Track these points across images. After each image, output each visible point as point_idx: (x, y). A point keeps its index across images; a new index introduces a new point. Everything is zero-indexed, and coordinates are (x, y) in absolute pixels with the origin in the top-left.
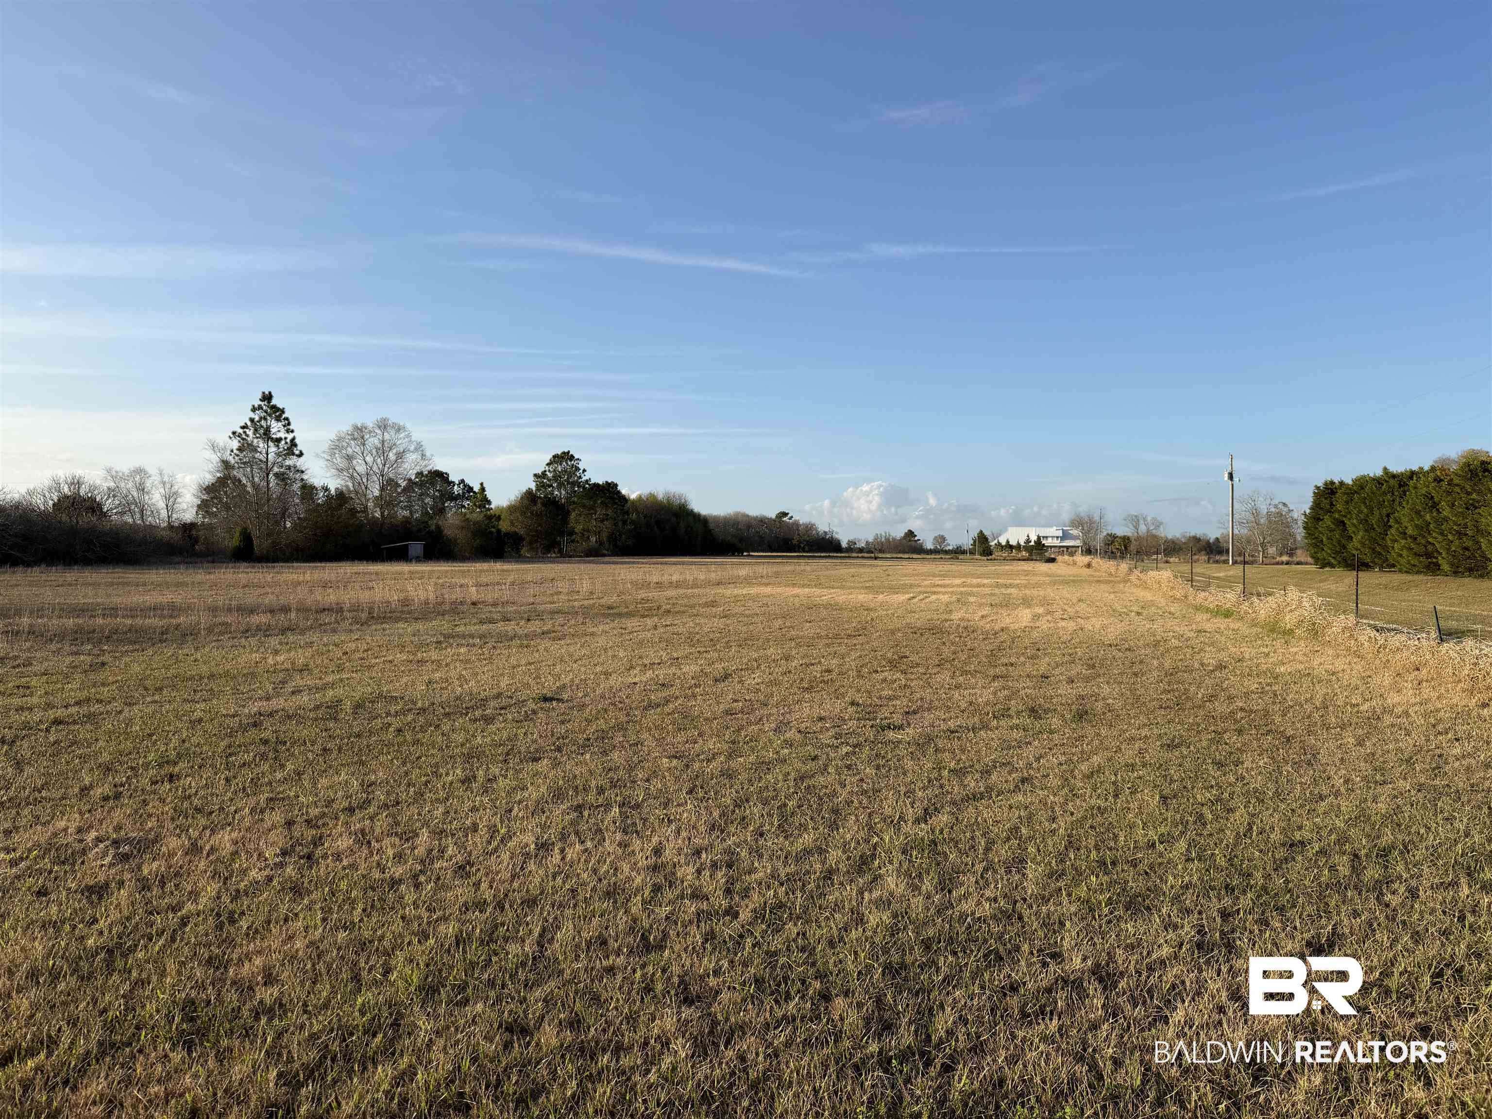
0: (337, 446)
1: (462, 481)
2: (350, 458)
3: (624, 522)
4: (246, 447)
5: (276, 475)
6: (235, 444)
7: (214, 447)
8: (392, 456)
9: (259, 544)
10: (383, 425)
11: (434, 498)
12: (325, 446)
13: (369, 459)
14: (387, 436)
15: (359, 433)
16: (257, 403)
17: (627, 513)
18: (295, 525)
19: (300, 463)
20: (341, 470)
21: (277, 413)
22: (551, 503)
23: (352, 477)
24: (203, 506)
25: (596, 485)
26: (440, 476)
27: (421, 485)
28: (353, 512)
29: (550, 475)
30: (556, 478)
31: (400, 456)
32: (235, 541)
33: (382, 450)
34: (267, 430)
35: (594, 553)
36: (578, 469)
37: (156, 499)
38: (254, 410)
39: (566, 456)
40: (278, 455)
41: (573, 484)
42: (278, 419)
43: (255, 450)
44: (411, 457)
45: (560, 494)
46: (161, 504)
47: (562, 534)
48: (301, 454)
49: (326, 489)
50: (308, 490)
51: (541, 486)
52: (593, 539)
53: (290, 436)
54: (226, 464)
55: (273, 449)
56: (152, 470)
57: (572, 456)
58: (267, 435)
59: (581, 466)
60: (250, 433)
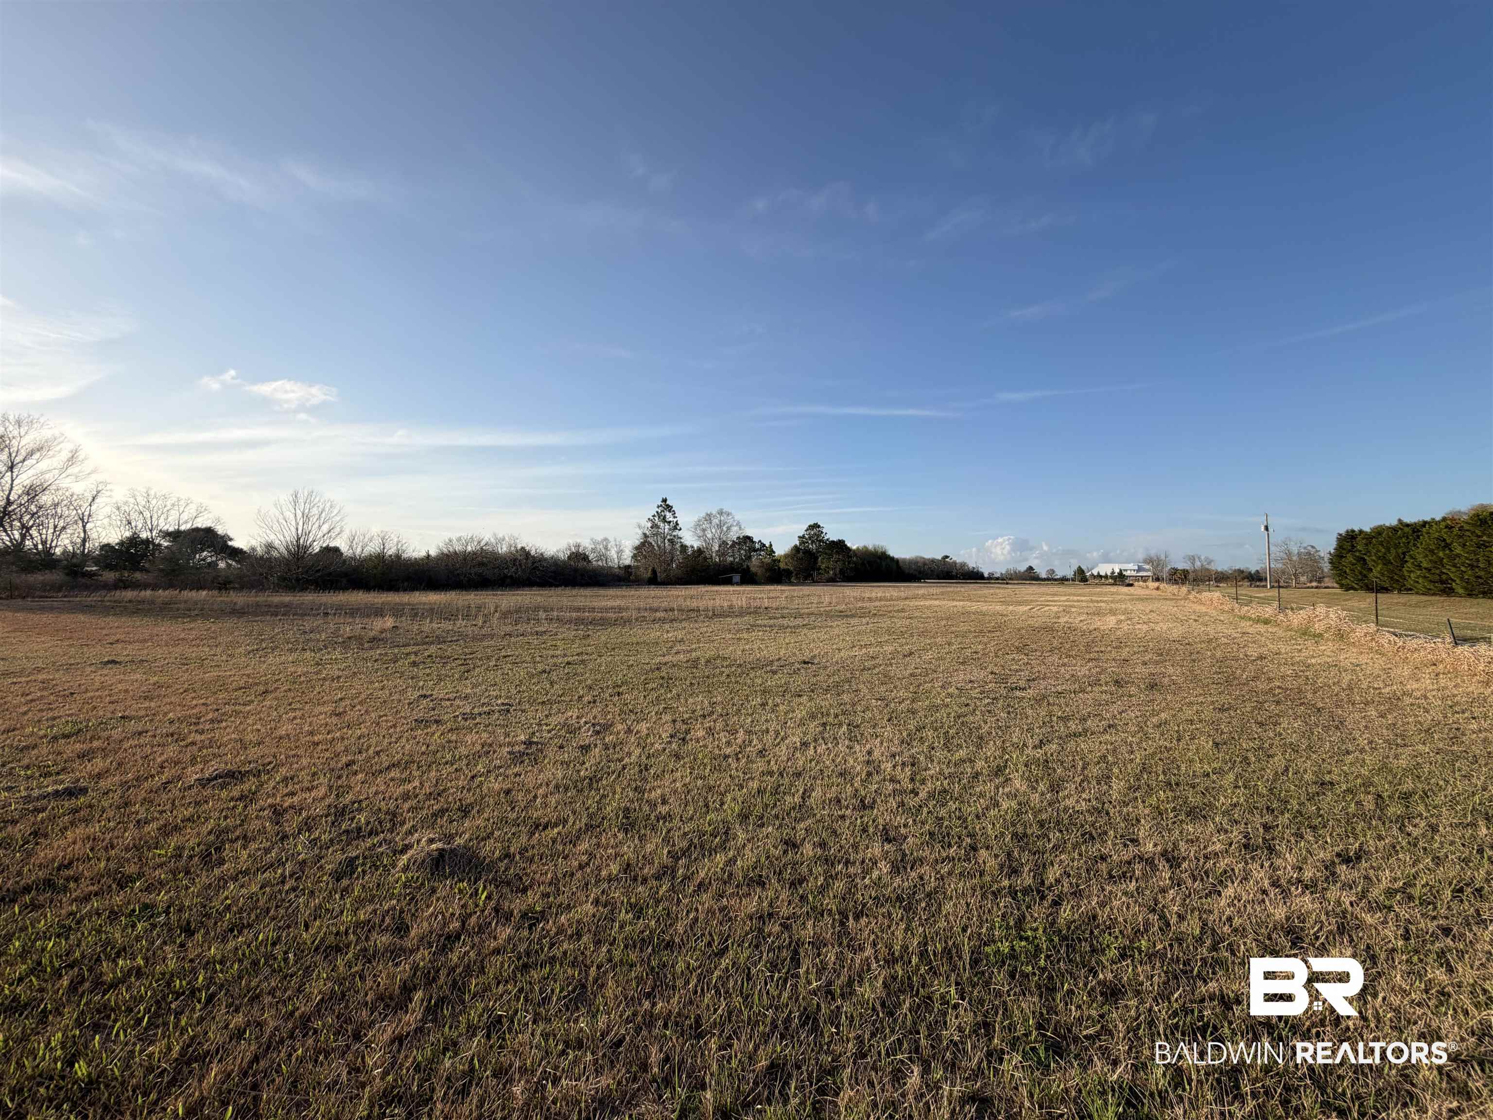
0: (698, 525)
1: (760, 541)
2: (704, 530)
3: (849, 563)
4: (655, 526)
5: (669, 540)
6: (649, 525)
7: (639, 527)
8: (725, 529)
9: (661, 576)
10: (721, 513)
11: (745, 550)
12: (692, 525)
13: (713, 531)
14: (722, 518)
15: (709, 517)
16: (660, 503)
17: (851, 557)
18: (677, 566)
19: (680, 534)
20: (700, 537)
21: (669, 508)
22: (807, 552)
23: (705, 540)
24: (634, 557)
25: (833, 542)
26: (748, 539)
27: (739, 544)
28: (705, 558)
29: (807, 536)
30: (810, 538)
31: (729, 528)
32: (649, 574)
33: (720, 526)
34: (665, 517)
35: (832, 580)
36: (822, 532)
37: (613, 553)
38: (658, 507)
39: (816, 526)
40: (670, 529)
41: (820, 541)
42: (670, 511)
43: (658, 527)
44: (735, 529)
45: (813, 547)
46: (615, 556)
47: (813, 570)
48: (680, 529)
49: (692, 547)
50: (684, 547)
51: (802, 543)
52: (831, 572)
53: (675, 520)
54: (645, 535)
55: (667, 527)
56: (611, 539)
57: (819, 527)
58: (664, 520)
59: (824, 531)
60: (656, 519)
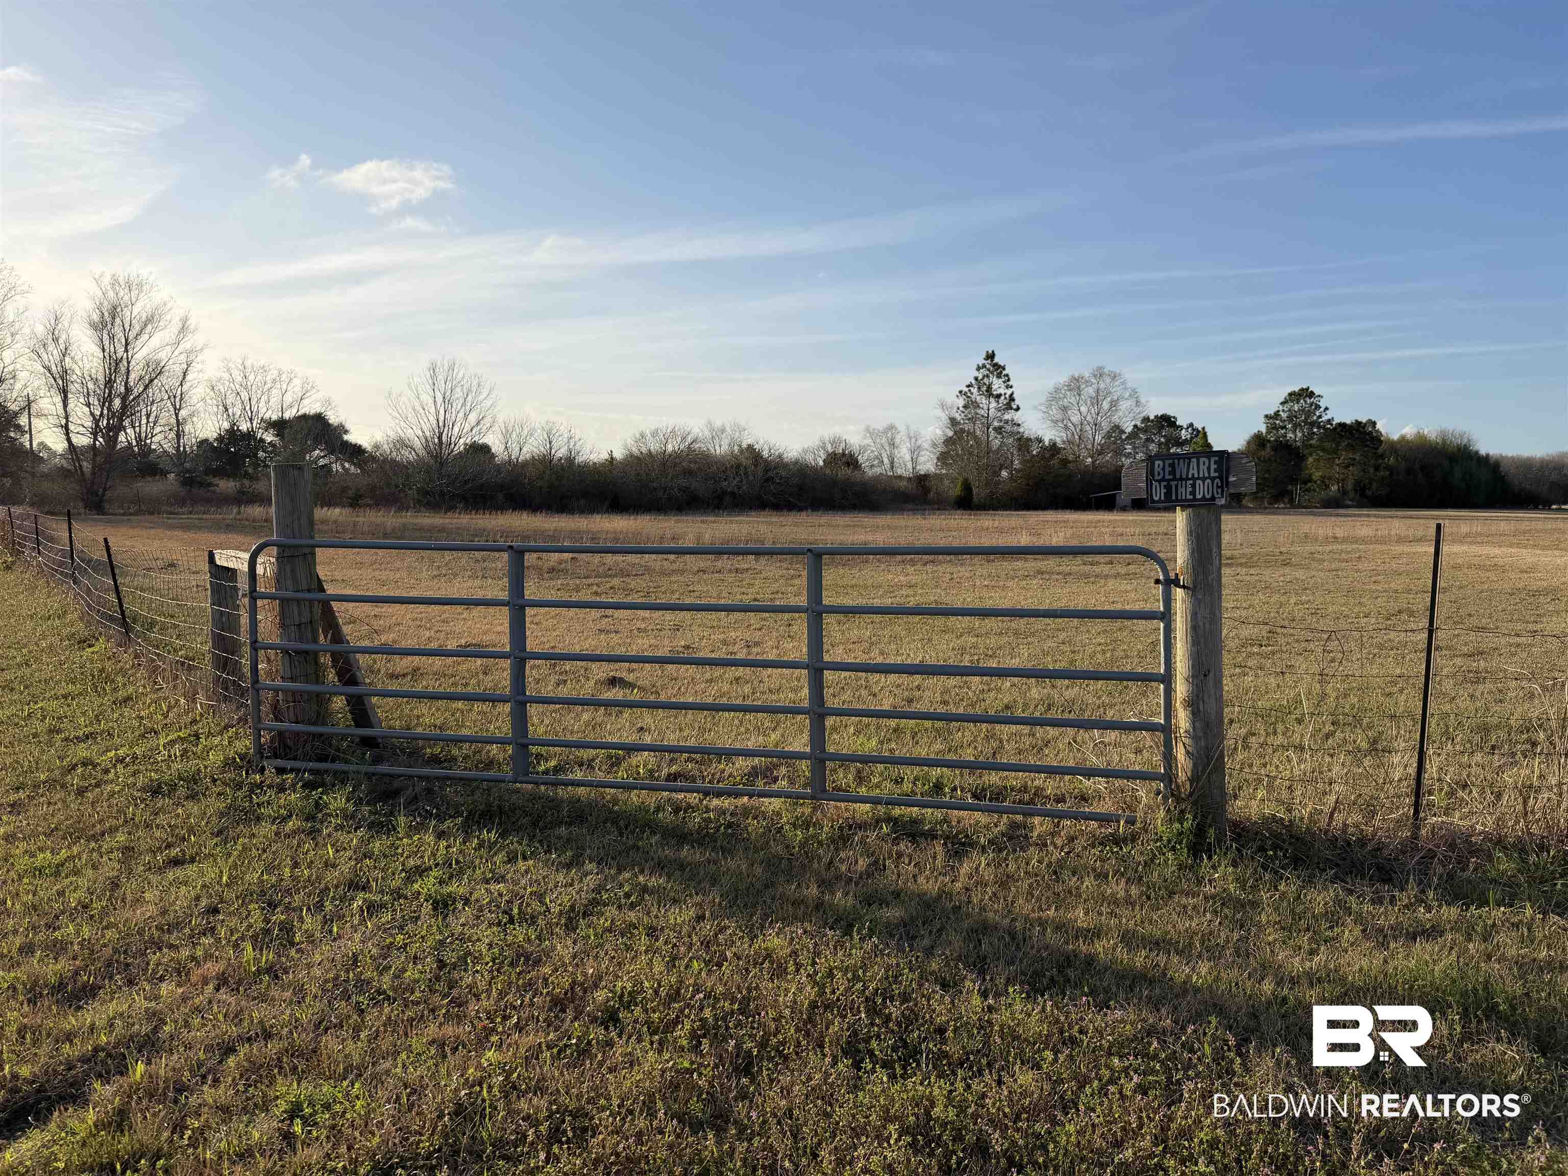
1: (1191, 425)
2: (1065, 409)
4: (971, 404)
5: (995, 429)
6: (961, 402)
8: (1106, 405)
9: (979, 493)
10: (1099, 374)
11: (1160, 444)
13: (1084, 409)
14: (1102, 386)
15: (1075, 385)
18: (1011, 475)
19: (1017, 416)
20: (1055, 422)
21: (998, 370)
22: (1284, 448)
23: (1066, 428)
24: (943, 458)
25: (1342, 425)
26: (1167, 421)
27: (1145, 431)
28: (1065, 462)
29: (1284, 415)
30: (1290, 419)
31: (1114, 404)
32: (956, 491)
33: (1096, 400)
34: (989, 388)
35: (1334, 504)
36: (1319, 407)
37: (904, 453)
38: (978, 369)
39: (1306, 393)
40: (998, 410)
41: (1313, 424)
42: (999, 376)
43: (977, 405)
44: (1124, 405)
47: (1293, 481)
48: (1018, 409)
49: (1040, 440)
50: (1024, 443)
51: (1272, 428)
52: (1334, 488)
53: (1009, 392)
54: (953, 422)
55: (993, 404)
58: (989, 392)
60: (974, 390)
